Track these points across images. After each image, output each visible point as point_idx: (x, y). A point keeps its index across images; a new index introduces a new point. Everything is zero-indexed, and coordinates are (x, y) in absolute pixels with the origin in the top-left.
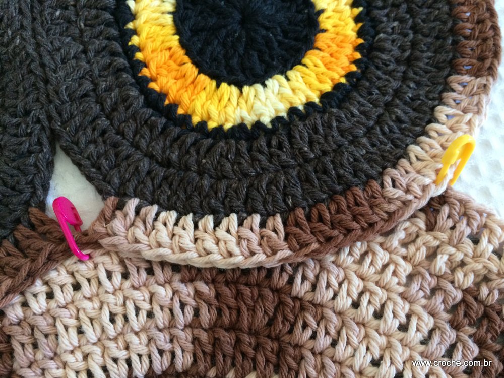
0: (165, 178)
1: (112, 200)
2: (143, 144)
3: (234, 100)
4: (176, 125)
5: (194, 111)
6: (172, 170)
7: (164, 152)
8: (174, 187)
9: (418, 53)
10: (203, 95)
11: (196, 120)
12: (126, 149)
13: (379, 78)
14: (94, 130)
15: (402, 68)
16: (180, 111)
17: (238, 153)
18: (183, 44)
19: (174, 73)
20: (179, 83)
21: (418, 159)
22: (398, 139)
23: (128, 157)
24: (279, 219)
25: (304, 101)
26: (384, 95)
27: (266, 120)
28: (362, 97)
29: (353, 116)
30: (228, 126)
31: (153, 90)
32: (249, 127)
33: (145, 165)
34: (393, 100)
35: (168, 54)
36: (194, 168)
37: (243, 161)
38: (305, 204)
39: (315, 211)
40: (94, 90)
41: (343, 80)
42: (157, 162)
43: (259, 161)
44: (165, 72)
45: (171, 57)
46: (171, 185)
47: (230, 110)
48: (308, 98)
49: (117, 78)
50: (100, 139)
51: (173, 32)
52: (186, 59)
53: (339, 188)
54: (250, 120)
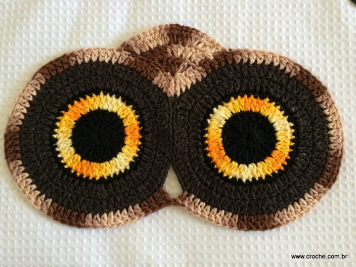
0: (205, 190)
1: (186, 193)
2: (200, 175)
3: (235, 168)
4: (212, 172)
5: (220, 168)
6: (207, 188)
7: (206, 180)
8: (207, 194)
9: (308, 170)
10: (225, 163)
11: (220, 171)
12: (194, 176)
13: (290, 175)
14: (185, 165)
15: (301, 173)
16: (215, 167)
17: (231, 189)
18: (223, 141)
19: (217, 152)
20: (218, 156)
21: (290, 211)
22: (287, 201)
23: (194, 179)
24: (237, 216)
25: (260, 176)
26: (289, 182)
27: (244, 180)
28: (281, 180)
29: (275, 187)
30: (231, 177)
31: (208, 157)
32: (237, 180)
33: (199, 184)
34: (292, 185)
35: (216, 144)
36: (215, 189)
37: (232, 193)
38: (247, 214)
39: (250, 217)
40: (188, 152)
41: (277, 172)
42: (203, 183)
43: (237, 195)
44: (214, 151)
45: (218, 145)
46: (206, 193)
47: (233, 172)
48: (261, 175)
49: (197, 150)
50: (186, 170)
51: (220, 136)
52: (223, 148)
53: (260, 212)
54: (238, 177)
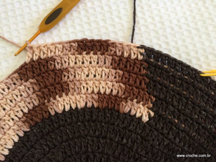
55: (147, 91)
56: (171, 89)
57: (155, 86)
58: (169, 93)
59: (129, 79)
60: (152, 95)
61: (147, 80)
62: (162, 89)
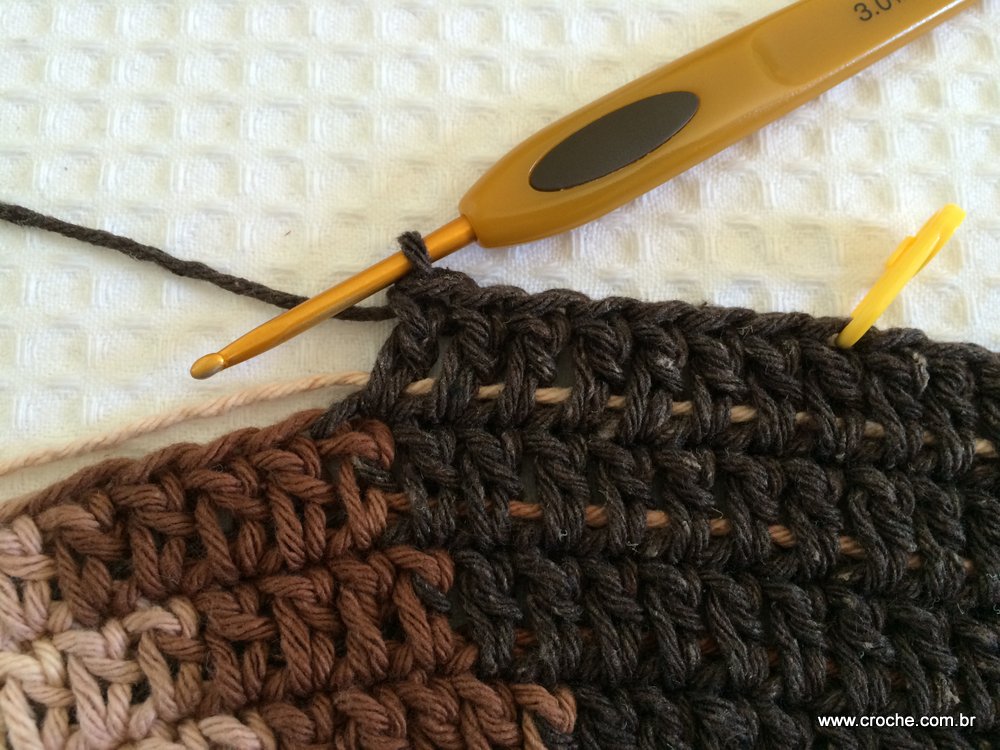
55: (479, 670)
56: (664, 557)
57: (522, 584)
58: (665, 592)
59: (273, 644)
60: (539, 680)
61: (436, 568)
62: (589, 582)
